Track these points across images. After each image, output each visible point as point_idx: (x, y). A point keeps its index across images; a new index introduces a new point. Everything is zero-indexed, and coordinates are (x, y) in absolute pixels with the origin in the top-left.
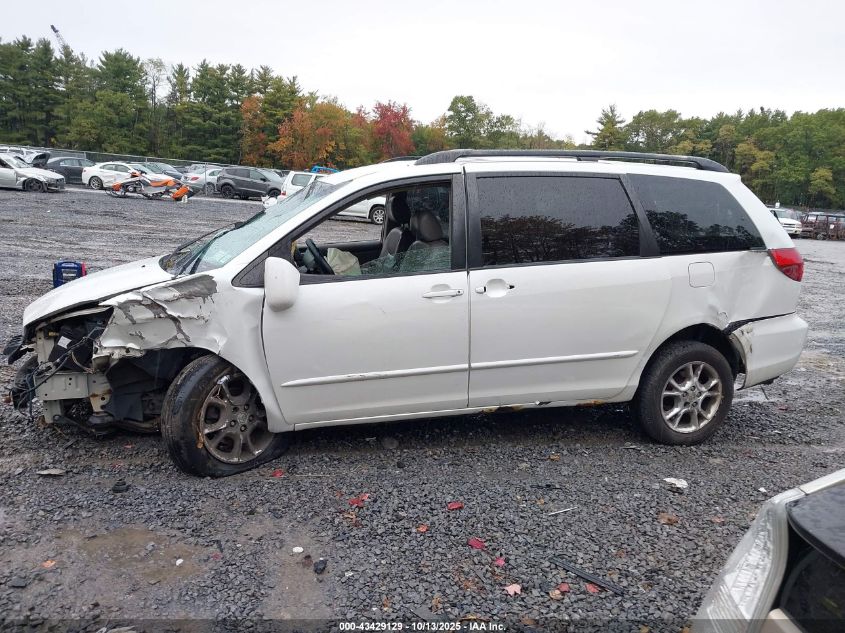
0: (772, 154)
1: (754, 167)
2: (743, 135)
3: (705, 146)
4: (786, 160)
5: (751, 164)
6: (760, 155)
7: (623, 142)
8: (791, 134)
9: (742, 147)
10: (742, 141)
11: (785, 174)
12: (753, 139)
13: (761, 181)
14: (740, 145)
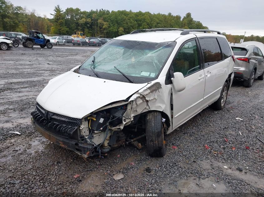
0: (108, 23)
1: (104, 27)
2: (99, 17)
3: (89, 20)
4: (112, 25)
5: (103, 26)
6: (105, 23)
7: (64, 18)
8: (112, 17)
9: (99, 21)
10: (100, 19)
11: (112, 29)
12: (102, 18)
13: (106, 31)
14: (99, 20)
